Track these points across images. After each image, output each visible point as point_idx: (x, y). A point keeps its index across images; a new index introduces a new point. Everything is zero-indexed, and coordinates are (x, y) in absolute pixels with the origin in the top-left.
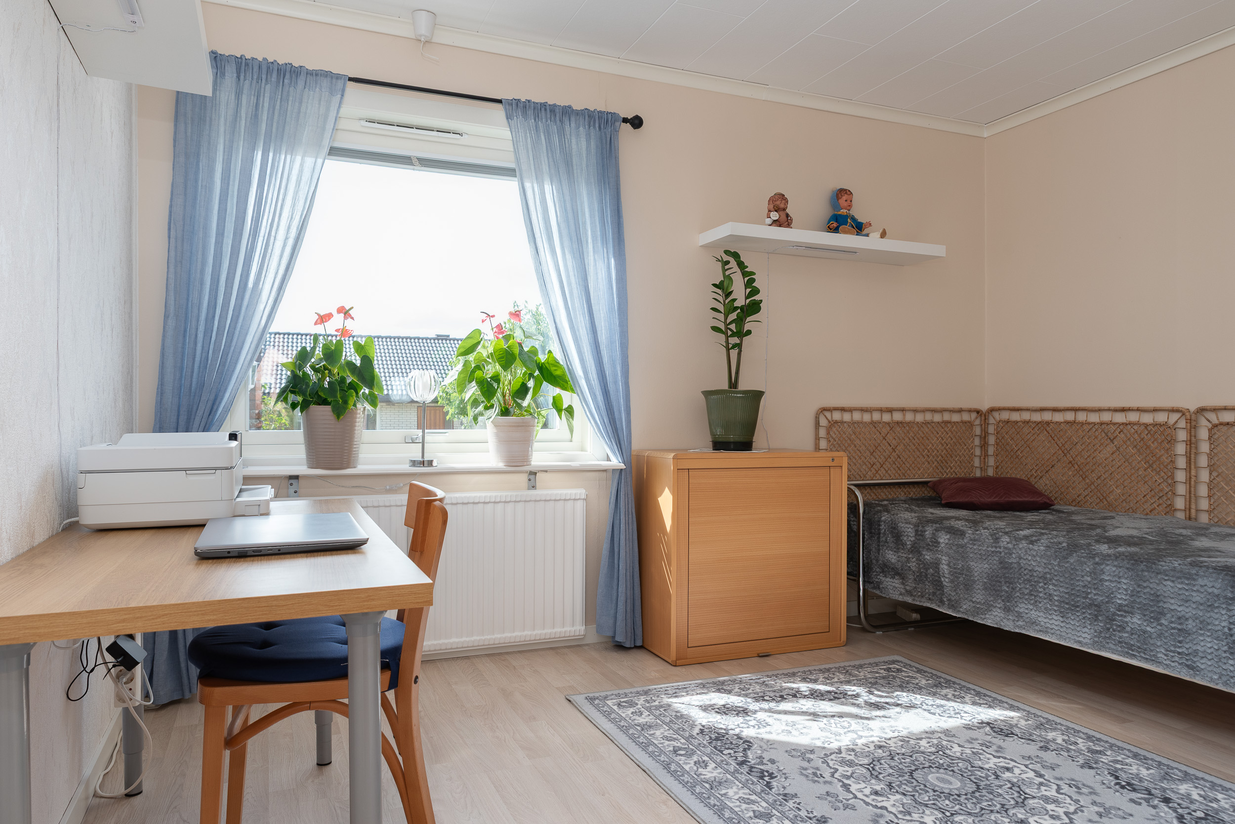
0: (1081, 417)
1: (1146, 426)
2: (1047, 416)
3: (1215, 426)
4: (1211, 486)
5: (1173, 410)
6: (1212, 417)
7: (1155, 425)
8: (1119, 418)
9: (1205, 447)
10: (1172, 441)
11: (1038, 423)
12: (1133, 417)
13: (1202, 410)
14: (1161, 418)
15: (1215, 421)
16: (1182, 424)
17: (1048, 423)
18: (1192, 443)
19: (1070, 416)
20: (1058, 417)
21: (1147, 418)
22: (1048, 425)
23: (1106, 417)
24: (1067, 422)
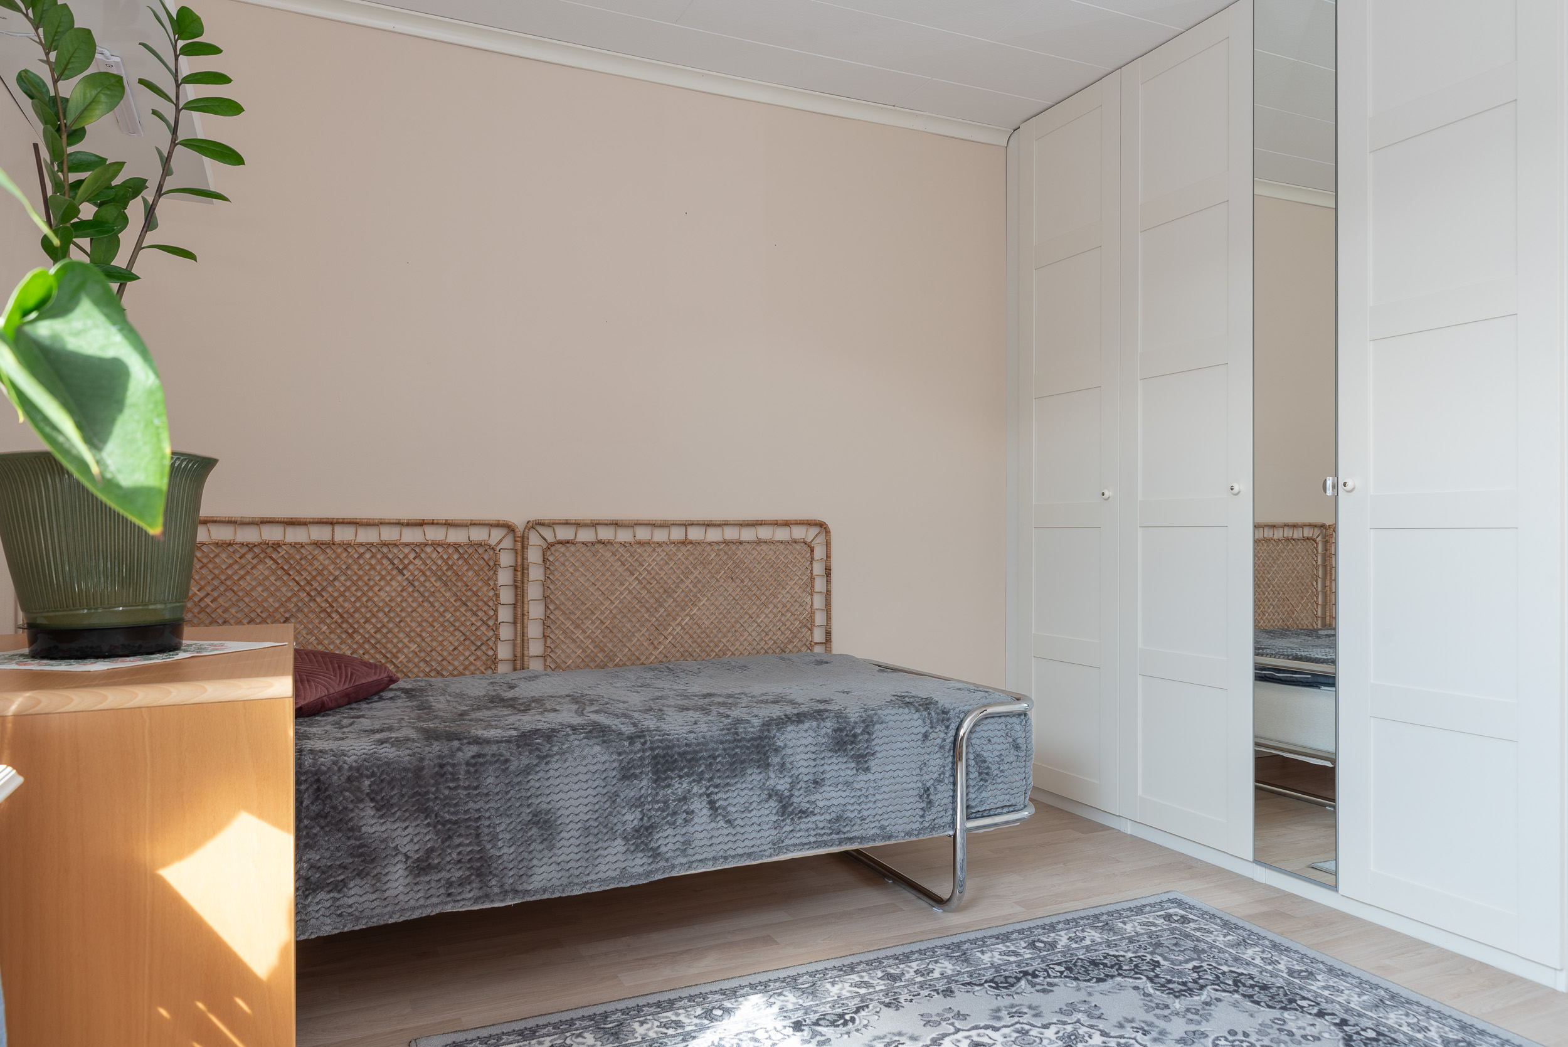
0: (343, 534)
1: (456, 546)
2: (272, 534)
3: (552, 545)
4: (546, 623)
5: (498, 525)
6: (548, 534)
7: (471, 544)
8: (411, 536)
9: (535, 573)
10: (495, 566)
11: (251, 547)
12: (434, 534)
13: (535, 525)
14: (478, 535)
15: (551, 539)
16: (508, 543)
17: (276, 546)
18: (520, 570)
19: (321, 534)
20: (295, 535)
21: (456, 536)
22: (275, 549)
23: (389, 534)
24: (317, 544)
